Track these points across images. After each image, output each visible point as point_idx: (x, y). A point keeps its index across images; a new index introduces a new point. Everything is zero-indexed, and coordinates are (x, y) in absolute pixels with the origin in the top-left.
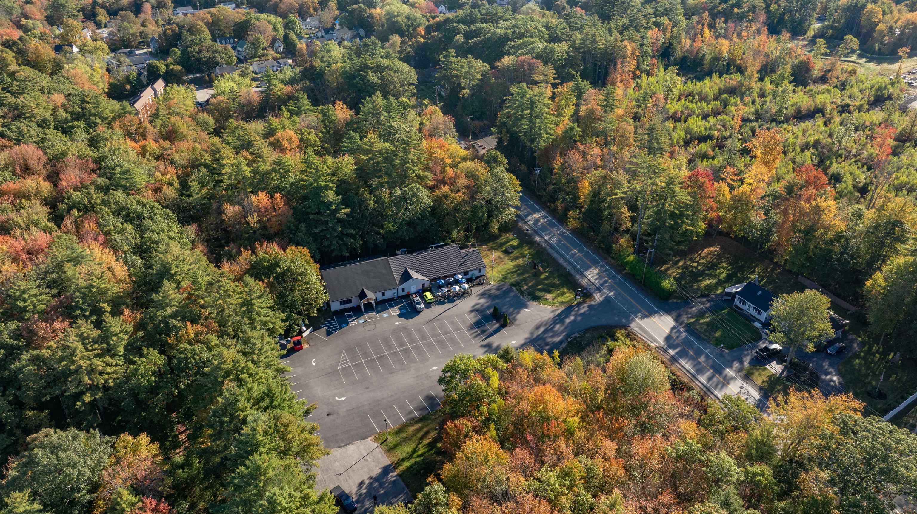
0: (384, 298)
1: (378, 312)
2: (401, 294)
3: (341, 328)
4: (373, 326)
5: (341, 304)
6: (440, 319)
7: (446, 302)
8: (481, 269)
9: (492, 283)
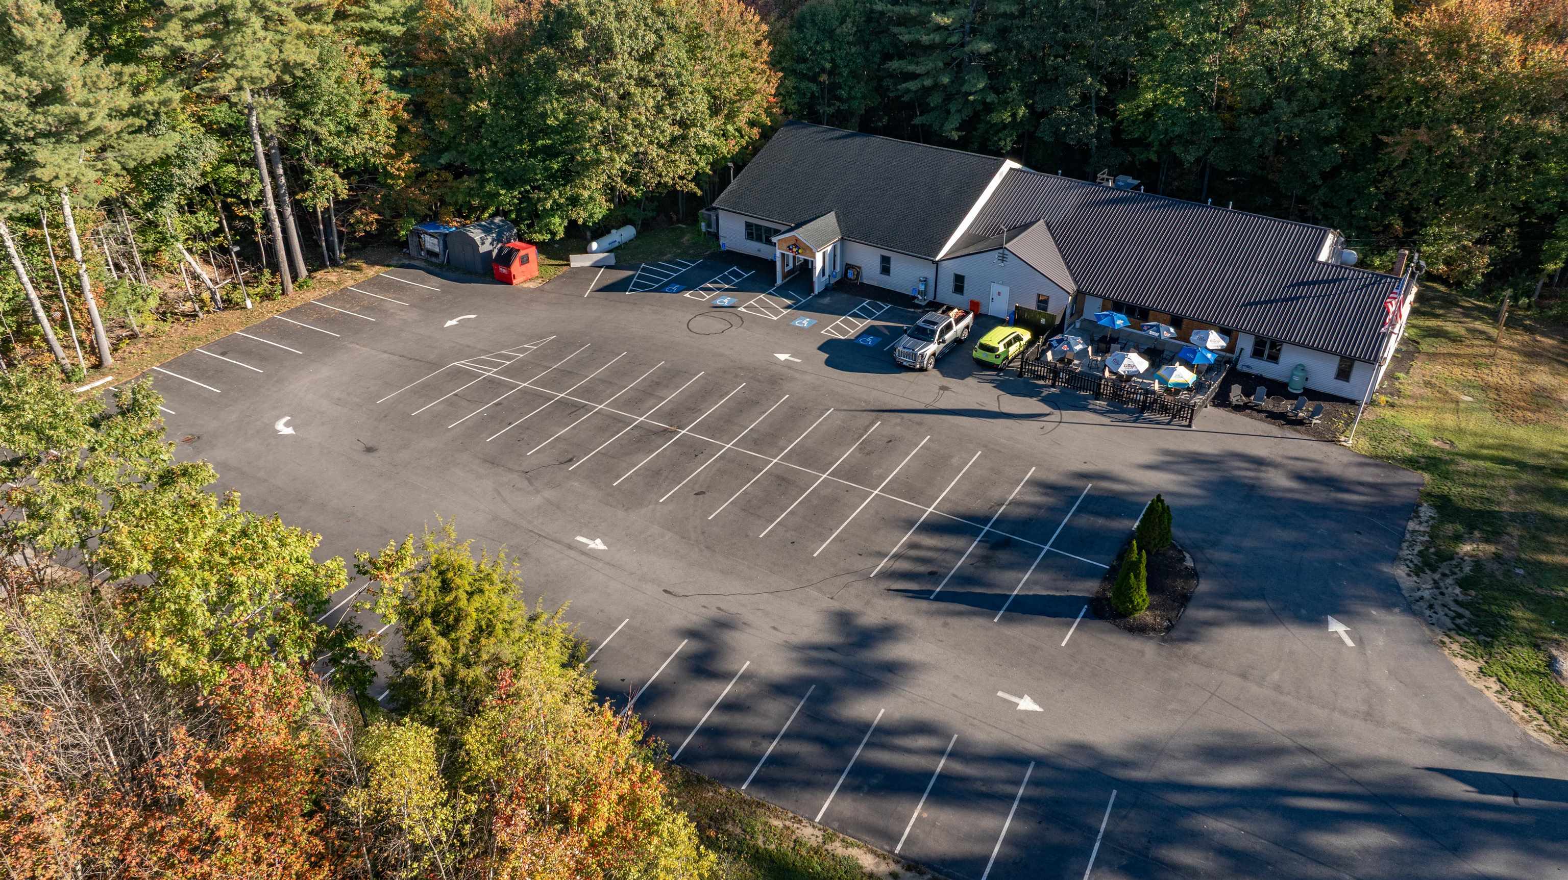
0: (879, 280)
1: (805, 307)
2: (948, 297)
3: (657, 290)
4: (721, 329)
5: (750, 236)
6: (920, 424)
7: (1045, 393)
8: (1355, 361)
9: (1350, 443)
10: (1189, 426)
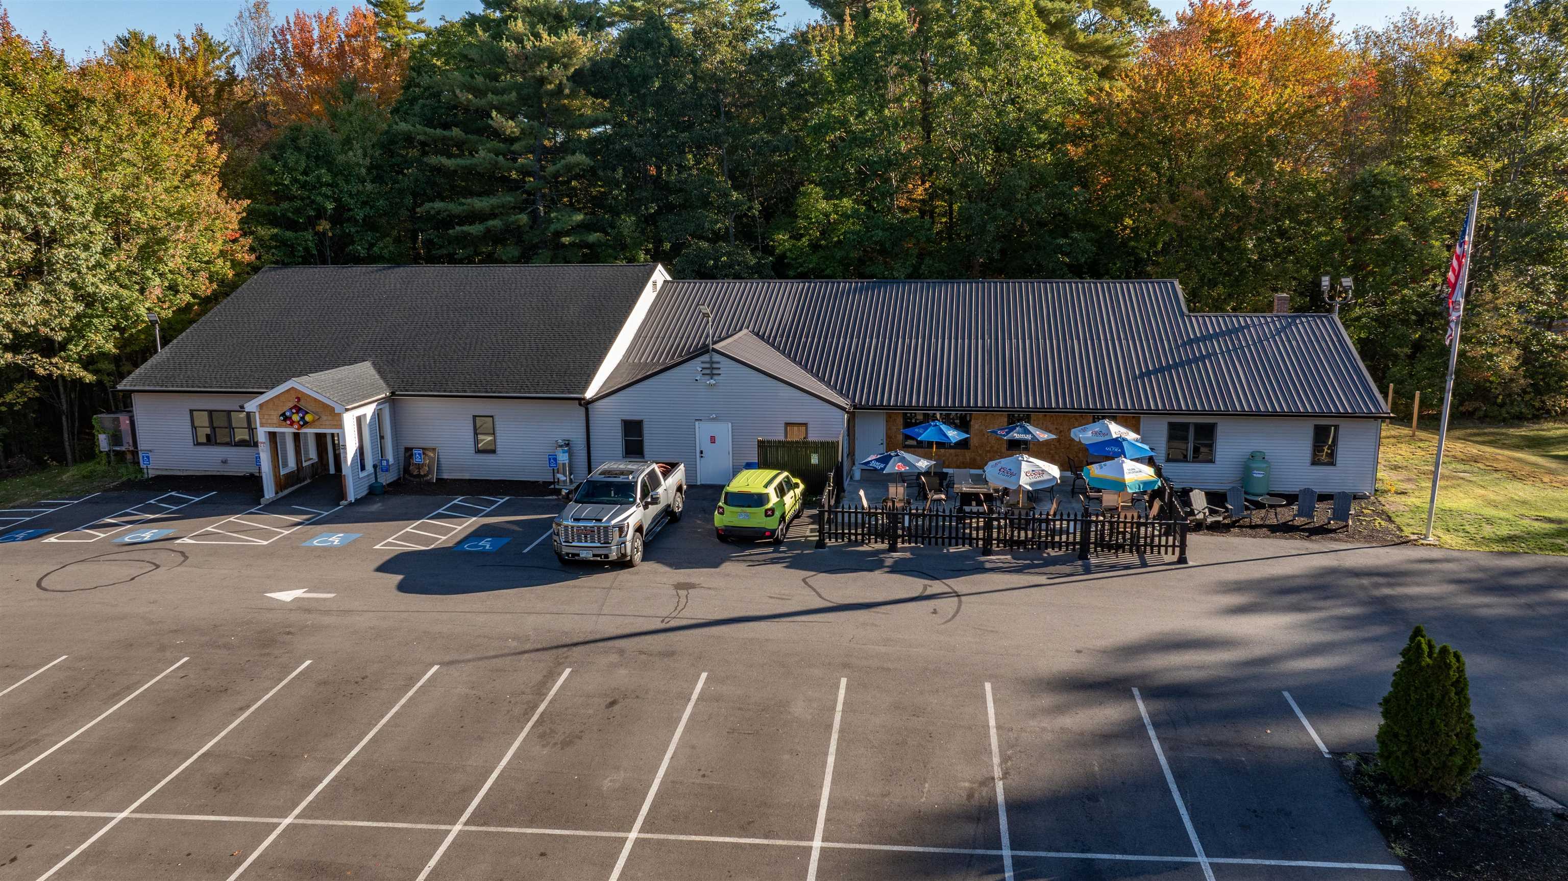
0: (479, 468)
5: (203, 438)
6: (671, 654)
7: (889, 562)
8: (1344, 424)
9: (1431, 539)
10: (1182, 560)
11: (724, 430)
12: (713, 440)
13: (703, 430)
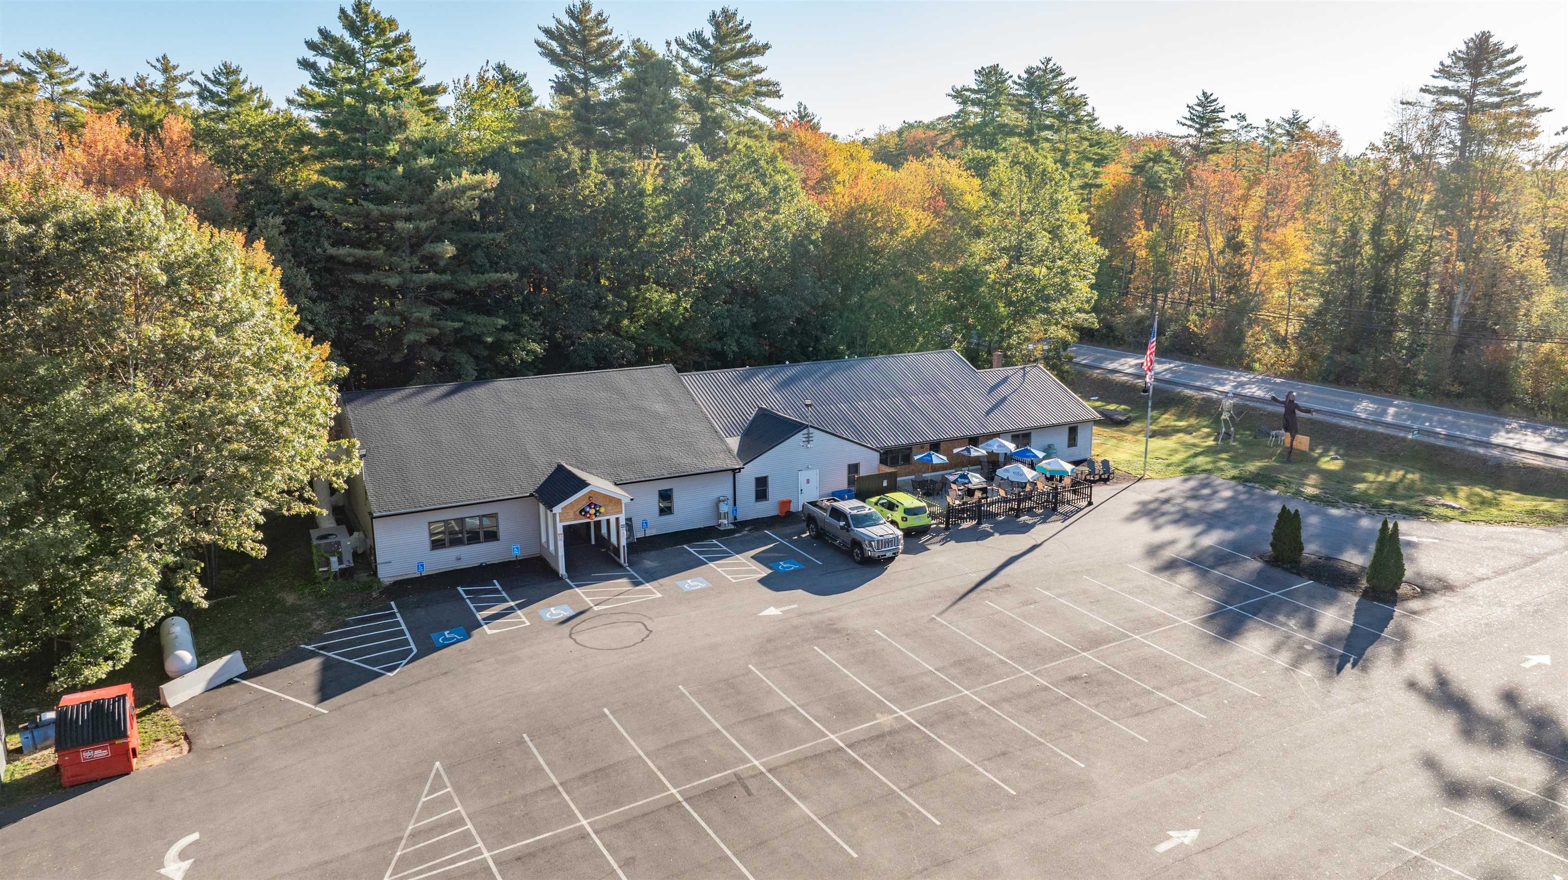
0: (671, 524)
1: (651, 576)
2: (751, 509)
3: (427, 648)
4: (632, 632)
5: (436, 545)
7: (989, 530)
8: (1079, 425)
9: (1146, 476)
10: (1090, 503)
11: (813, 475)
12: (808, 481)
13: (803, 476)
